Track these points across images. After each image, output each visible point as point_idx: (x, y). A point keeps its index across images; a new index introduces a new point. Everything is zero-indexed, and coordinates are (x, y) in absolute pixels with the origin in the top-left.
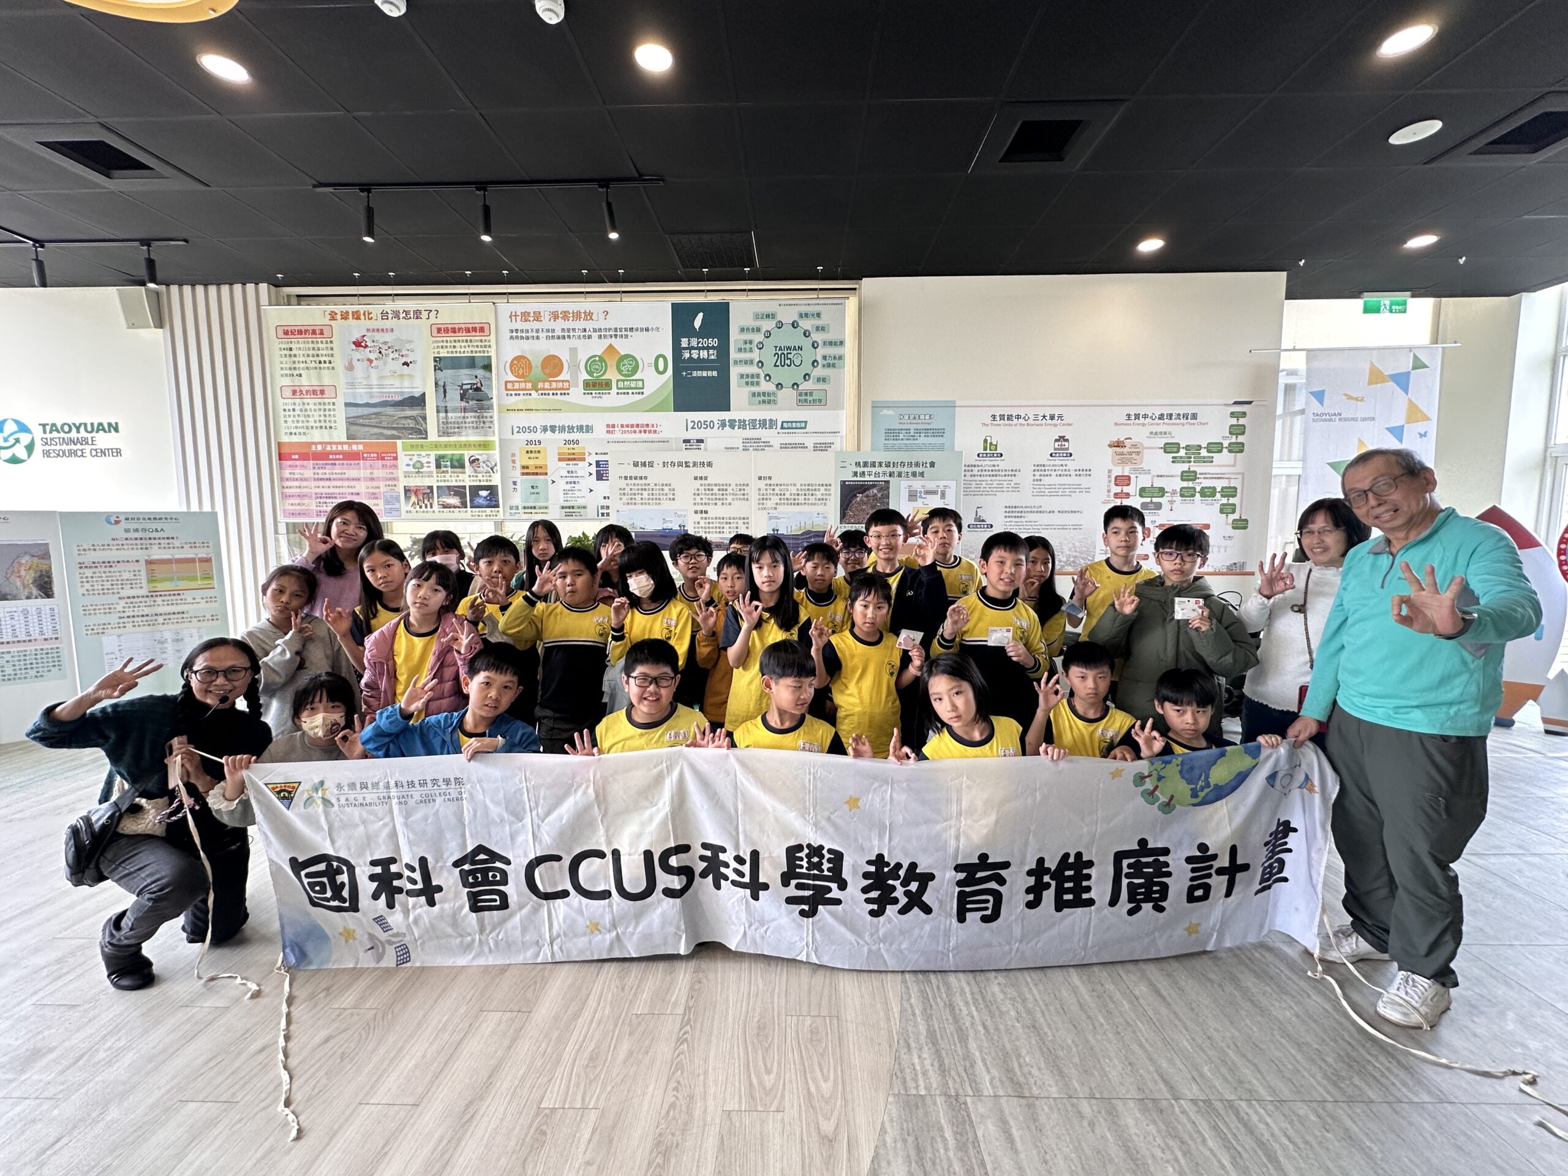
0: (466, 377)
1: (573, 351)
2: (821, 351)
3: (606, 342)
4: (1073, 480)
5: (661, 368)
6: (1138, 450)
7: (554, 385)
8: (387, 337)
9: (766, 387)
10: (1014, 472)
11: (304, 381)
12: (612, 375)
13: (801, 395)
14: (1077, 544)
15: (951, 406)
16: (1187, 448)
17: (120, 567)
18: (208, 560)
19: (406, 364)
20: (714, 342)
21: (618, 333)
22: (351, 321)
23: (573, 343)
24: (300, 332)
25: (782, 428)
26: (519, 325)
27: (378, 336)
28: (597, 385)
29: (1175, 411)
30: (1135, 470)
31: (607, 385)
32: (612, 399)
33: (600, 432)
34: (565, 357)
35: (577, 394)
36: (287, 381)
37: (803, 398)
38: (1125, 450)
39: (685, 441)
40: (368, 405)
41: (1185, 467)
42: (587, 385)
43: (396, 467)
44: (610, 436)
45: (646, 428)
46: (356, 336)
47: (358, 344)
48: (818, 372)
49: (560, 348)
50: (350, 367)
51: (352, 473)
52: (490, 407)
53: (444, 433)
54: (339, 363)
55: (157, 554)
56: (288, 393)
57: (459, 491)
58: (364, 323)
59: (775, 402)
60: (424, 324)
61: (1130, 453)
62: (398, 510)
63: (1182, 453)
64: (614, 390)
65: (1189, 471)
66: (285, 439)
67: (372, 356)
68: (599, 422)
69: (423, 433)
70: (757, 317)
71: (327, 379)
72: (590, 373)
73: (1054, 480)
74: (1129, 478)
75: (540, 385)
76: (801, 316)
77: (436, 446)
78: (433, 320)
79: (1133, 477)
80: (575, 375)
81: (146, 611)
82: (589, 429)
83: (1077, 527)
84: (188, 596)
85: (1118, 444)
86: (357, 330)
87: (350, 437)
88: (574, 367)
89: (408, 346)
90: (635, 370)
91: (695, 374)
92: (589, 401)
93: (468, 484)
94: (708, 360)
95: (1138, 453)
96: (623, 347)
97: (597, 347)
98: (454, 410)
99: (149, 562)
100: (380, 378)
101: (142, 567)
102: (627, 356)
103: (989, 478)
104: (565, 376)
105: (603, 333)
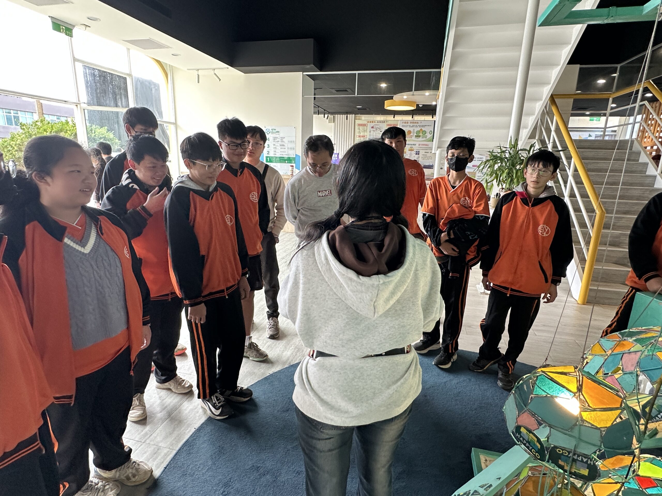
1: (414, 130)
3: (420, 128)
5: (431, 133)
8: (378, 126)
11: (361, 134)
12: (421, 134)
21: (423, 126)
22: (371, 123)
23: (414, 128)
24: (361, 125)
26: (404, 124)
27: (376, 126)
28: (418, 136)
31: (420, 136)
32: (420, 139)
33: (417, 145)
34: (412, 131)
35: (414, 138)
36: (358, 134)
42: (416, 136)
44: (419, 146)
45: (426, 145)
46: (372, 126)
49: (411, 129)
50: (370, 132)
54: (368, 131)
56: (358, 136)
58: (374, 123)
60: (385, 124)
67: (375, 130)
68: (417, 143)
71: (366, 134)
78: (387, 123)
80: (414, 134)
82: (415, 145)
86: (372, 124)
88: (414, 132)
90: (425, 134)
92: (416, 139)
96: (423, 129)
97: (419, 129)
102: (425, 131)
104: (412, 134)
105: (420, 126)
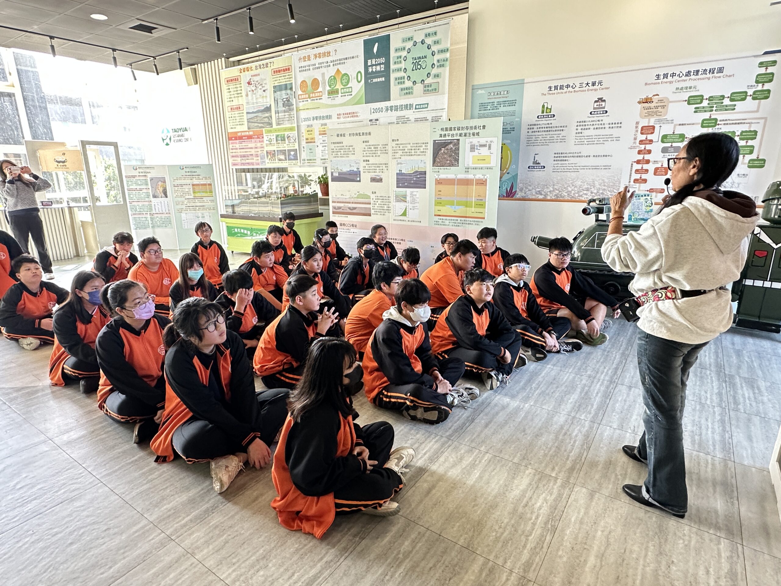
0: (283, 94)
1: (323, 74)
2: (437, 57)
3: (336, 67)
4: (607, 131)
5: (359, 80)
6: (663, 104)
7: (317, 94)
8: (258, 78)
9: (408, 84)
10: (562, 128)
11: (234, 103)
12: (339, 86)
13: (425, 87)
14: (606, 180)
15: (521, 83)
16: (710, 99)
17: (184, 187)
18: (210, 185)
19: (264, 91)
20: (383, 60)
21: (341, 61)
22: (246, 72)
23: (323, 70)
24: (232, 80)
25: (416, 109)
26: (303, 64)
27: (255, 78)
28: (333, 92)
29: (701, 67)
30: (659, 121)
31: (337, 92)
32: (339, 99)
33: (335, 117)
34: (320, 78)
35: (325, 99)
36: (229, 104)
37: (427, 89)
38: (652, 105)
39: (371, 120)
40: (253, 113)
41: (706, 115)
42: (329, 93)
43: (263, 141)
44: (339, 120)
45: (353, 114)
46: (248, 79)
47: (249, 83)
48: (435, 71)
49: (317, 74)
51: (250, 145)
52: (293, 110)
53: (278, 124)
54: (244, 93)
55: (196, 182)
56: (229, 109)
57: (283, 152)
58: (250, 73)
59: (412, 93)
60: (269, 69)
61: (657, 107)
62: (265, 162)
63: (705, 103)
64: (340, 94)
65: (710, 119)
66: (230, 131)
67: (253, 88)
68: (334, 112)
69: (270, 124)
70: (404, 41)
71: (240, 101)
72: (330, 86)
73: (591, 132)
74: (654, 127)
75: (311, 95)
76: (426, 36)
77: (276, 131)
78: (272, 67)
79: (657, 127)
80: (324, 88)
81: (193, 204)
82: (330, 117)
83: (607, 167)
84: (205, 199)
85: (647, 101)
86: (248, 76)
87: (249, 128)
88: (324, 83)
89: (265, 82)
90: (348, 82)
91: (375, 80)
92: (330, 101)
93: (286, 149)
94: (380, 72)
95: (663, 107)
96: (343, 69)
97: (332, 71)
98: (282, 112)
99: (193, 185)
100: (257, 99)
101: (191, 187)
102: (346, 74)
103: (544, 133)
104: (320, 89)
105: (335, 63)
